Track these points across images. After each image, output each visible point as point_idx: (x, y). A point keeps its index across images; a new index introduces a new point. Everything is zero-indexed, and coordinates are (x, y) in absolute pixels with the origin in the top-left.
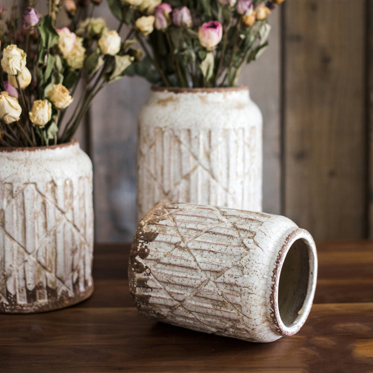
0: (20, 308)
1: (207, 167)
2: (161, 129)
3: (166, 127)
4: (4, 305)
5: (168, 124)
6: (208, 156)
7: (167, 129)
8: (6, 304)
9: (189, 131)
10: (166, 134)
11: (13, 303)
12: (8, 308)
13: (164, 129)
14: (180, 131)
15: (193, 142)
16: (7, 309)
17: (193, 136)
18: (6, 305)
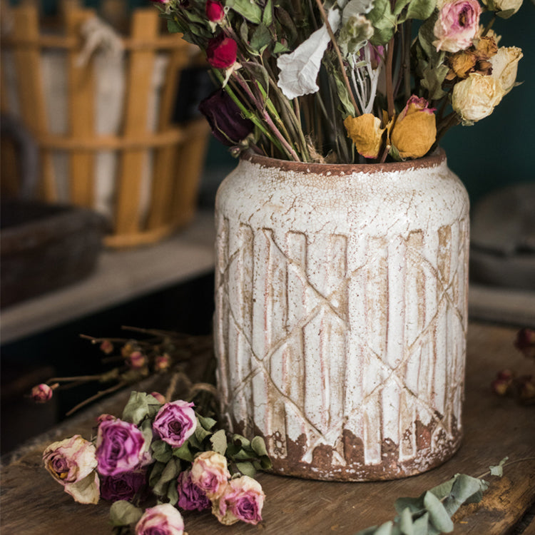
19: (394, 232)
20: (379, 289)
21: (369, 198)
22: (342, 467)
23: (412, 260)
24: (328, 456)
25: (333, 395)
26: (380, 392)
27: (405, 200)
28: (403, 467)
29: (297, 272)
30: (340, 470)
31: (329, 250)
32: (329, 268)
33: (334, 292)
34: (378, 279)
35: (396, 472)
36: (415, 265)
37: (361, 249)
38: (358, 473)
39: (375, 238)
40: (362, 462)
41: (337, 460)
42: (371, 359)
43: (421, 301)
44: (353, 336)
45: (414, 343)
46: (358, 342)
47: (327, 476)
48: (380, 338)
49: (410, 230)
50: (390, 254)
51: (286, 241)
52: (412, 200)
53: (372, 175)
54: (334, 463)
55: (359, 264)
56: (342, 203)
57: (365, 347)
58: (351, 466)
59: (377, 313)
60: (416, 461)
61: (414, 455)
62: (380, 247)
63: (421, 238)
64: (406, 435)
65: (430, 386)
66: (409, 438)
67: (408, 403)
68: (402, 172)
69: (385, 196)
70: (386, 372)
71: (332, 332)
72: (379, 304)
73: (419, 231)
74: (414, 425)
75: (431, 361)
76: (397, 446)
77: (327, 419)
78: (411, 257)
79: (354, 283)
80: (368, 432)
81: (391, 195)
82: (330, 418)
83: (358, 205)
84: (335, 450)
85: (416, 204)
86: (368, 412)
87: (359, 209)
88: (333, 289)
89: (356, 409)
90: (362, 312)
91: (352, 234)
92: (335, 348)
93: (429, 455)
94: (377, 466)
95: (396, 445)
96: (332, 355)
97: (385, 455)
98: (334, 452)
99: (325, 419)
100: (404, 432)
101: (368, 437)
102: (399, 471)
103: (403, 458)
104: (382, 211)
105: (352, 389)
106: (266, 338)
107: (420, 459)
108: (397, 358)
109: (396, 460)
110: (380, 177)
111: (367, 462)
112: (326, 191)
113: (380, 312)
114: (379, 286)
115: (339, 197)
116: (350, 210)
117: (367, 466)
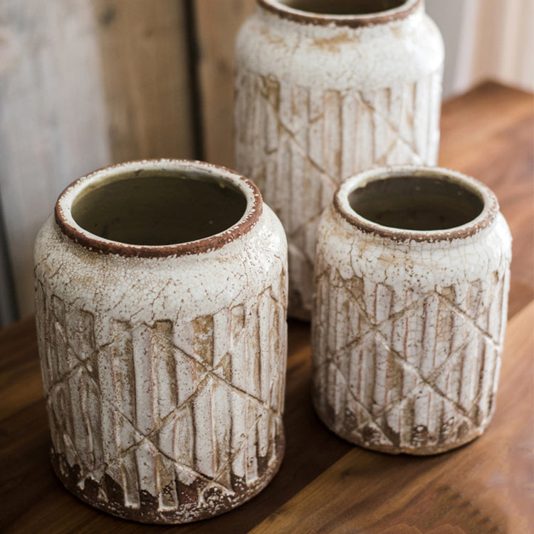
0: (252, 491)
1: (408, 138)
2: (338, 92)
3: (348, 89)
4: (229, 499)
5: (352, 83)
6: (411, 121)
7: (350, 92)
8: (231, 496)
9: (388, 90)
10: (348, 100)
11: (242, 489)
12: (235, 500)
13: (343, 93)
14: (374, 92)
15: (393, 107)
16: (234, 503)
17: (393, 98)
18: (232, 498)
19: (137, 319)
20: (126, 365)
21: (119, 283)
22: (105, 503)
23: (161, 345)
24: (95, 489)
25: (96, 442)
26: (135, 450)
27: (154, 290)
28: (162, 516)
29: (61, 331)
30: (103, 505)
31: (81, 323)
32: (81, 337)
33: (88, 358)
34: (125, 357)
35: (155, 519)
36: (164, 350)
37: (106, 329)
38: (118, 512)
39: (119, 321)
40: (123, 503)
41: (103, 495)
42: (124, 422)
43: (173, 381)
44: (104, 400)
45: (167, 416)
46: (109, 407)
47: (94, 505)
48: (131, 407)
49: (155, 319)
50: (134, 339)
51: (52, 302)
52: (163, 289)
53: (128, 259)
54: (100, 496)
55: (105, 341)
56: (92, 282)
57: (116, 412)
58: (112, 504)
59: (126, 386)
60: (177, 513)
61: (176, 507)
62: (125, 330)
63: (170, 326)
64: (166, 490)
65: (191, 453)
66: (169, 492)
67: (165, 464)
68: (160, 259)
69: (134, 283)
70: (138, 437)
71: (90, 391)
72: (127, 379)
73: (167, 321)
74: (174, 483)
75: (191, 432)
76: (156, 498)
77: (93, 460)
78: (159, 342)
79: (102, 356)
80: (127, 480)
81: (143, 282)
82: (95, 459)
83: (106, 288)
84: (101, 486)
85: (166, 295)
86: (126, 464)
87: (106, 292)
88: (87, 355)
89: (114, 459)
90: (110, 382)
91: (97, 314)
92: (92, 405)
93: (194, 509)
94: (135, 510)
95: (153, 497)
96: (90, 410)
97: (144, 503)
98: (100, 488)
99: (91, 460)
100: (164, 487)
101: (127, 484)
102: (158, 519)
103: (162, 508)
104: (126, 298)
105: (107, 444)
106: (49, 376)
107: (183, 512)
108: (147, 427)
109: (156, 509)
110: (136, 262)
111: (128, 504)
112: (85, 265)
113: (129, 386)
114: (127, 363)
115: (93, 275)
116: (98, 291)
117: (127, 508)
